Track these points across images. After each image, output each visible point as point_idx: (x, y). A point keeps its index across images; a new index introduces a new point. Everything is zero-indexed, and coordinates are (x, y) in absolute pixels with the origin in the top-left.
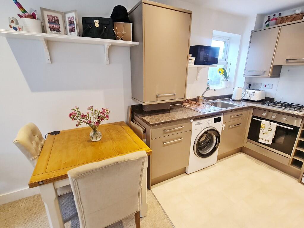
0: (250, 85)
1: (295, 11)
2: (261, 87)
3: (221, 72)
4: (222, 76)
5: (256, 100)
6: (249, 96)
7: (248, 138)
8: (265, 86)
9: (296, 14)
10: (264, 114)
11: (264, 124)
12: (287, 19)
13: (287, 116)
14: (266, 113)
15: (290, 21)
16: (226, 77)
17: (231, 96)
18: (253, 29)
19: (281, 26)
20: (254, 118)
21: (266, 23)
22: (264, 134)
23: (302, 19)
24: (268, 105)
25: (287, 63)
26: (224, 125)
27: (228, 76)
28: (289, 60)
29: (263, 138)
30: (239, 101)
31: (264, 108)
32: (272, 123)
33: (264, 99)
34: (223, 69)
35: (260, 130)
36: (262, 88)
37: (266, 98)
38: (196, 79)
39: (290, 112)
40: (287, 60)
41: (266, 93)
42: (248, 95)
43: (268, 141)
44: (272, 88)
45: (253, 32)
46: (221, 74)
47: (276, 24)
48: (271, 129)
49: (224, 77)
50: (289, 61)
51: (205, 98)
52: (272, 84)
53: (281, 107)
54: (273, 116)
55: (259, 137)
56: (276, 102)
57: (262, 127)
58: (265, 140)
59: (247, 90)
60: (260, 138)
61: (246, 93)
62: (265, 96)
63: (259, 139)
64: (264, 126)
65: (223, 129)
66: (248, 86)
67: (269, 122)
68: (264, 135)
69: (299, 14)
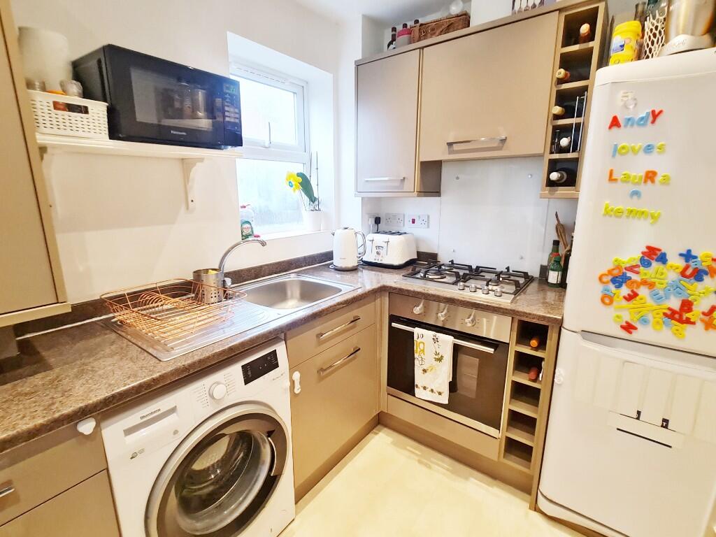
0: (378, 221)
1: (448, 9)
2: (404, 225)
3: (293, 183)
4: (299, 195)
5: (396, 262)
6: (378, 253)
7: (388, 385)
8: (413, 221)
9: (450, 14)
10: (417, 310)
11: (419, 340)
12: (433, 30)
13: (474, 311)
14: (421, 305)
15: (440, 34)
16: (313, 199)
17: (329, 256)
18: (359, 56)
19: (423, 48)
20: (394, 325)
21: (388, 46)
22: (425, 371)
23: (469, 26)
24: (424, 278)
25: (450, 153)
26: (297, 375)
27: (316, 195)
28: (454, 145)
29: (427, 386)
30: (353, 270)
31: (414, 292)
32: (441, 336)
33: (416, 257)
34: (300, 175)
35: (414, 359)
36: (407, 227)
37: (419, 253)
38: (183, 207)
39: (480, 297)
40: (450, 144)
41: (417, 241)
42: (375, 250)
43: (440, 394)
44: (428, 227)
45: (358, 65)
46: (294, 190)
47: (410, 42)
48: (442, 357)
49: (306, 199)
50: (456, 147)
51: (227, 275)
52: (428, 217)
53: (455, 283)
54: (440, 314)
55: (416, 382)
56: (443, 265)
57: (419, 350)
58: (432, 391)
59: (371, 236)
60: (417, 385)
61: (369, 243)
62: (417, 247)
63: (417, 390)
64: (421, 345)
65: (297, 390)
66: (374, 222)
67: (434, 333)
68: (426, 374)
69: (458, 16)
